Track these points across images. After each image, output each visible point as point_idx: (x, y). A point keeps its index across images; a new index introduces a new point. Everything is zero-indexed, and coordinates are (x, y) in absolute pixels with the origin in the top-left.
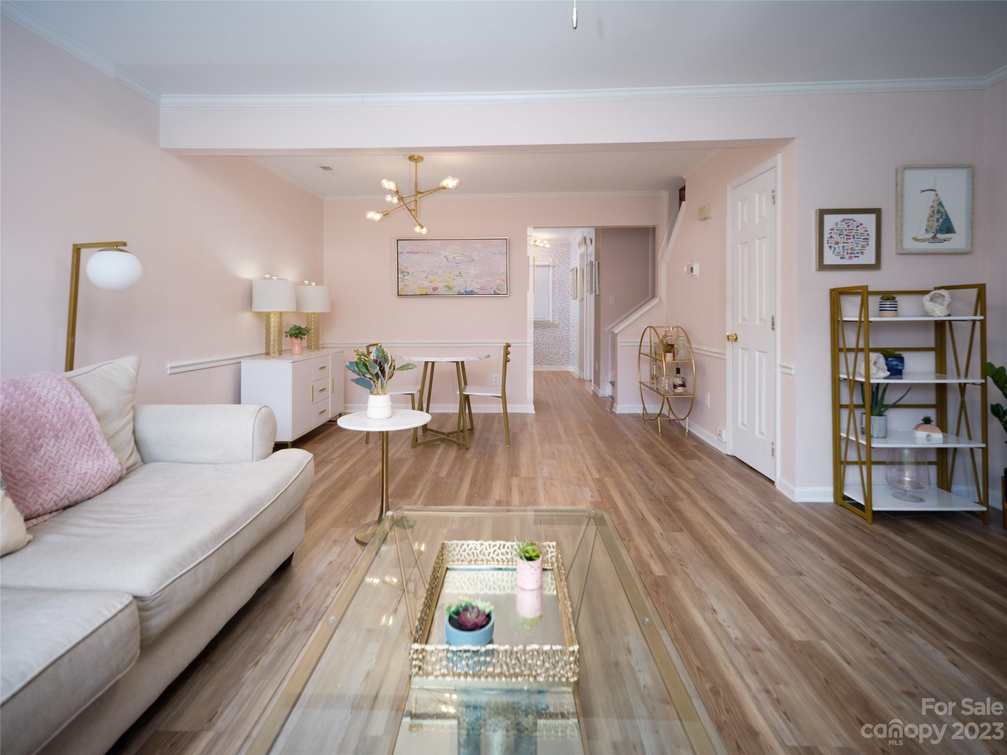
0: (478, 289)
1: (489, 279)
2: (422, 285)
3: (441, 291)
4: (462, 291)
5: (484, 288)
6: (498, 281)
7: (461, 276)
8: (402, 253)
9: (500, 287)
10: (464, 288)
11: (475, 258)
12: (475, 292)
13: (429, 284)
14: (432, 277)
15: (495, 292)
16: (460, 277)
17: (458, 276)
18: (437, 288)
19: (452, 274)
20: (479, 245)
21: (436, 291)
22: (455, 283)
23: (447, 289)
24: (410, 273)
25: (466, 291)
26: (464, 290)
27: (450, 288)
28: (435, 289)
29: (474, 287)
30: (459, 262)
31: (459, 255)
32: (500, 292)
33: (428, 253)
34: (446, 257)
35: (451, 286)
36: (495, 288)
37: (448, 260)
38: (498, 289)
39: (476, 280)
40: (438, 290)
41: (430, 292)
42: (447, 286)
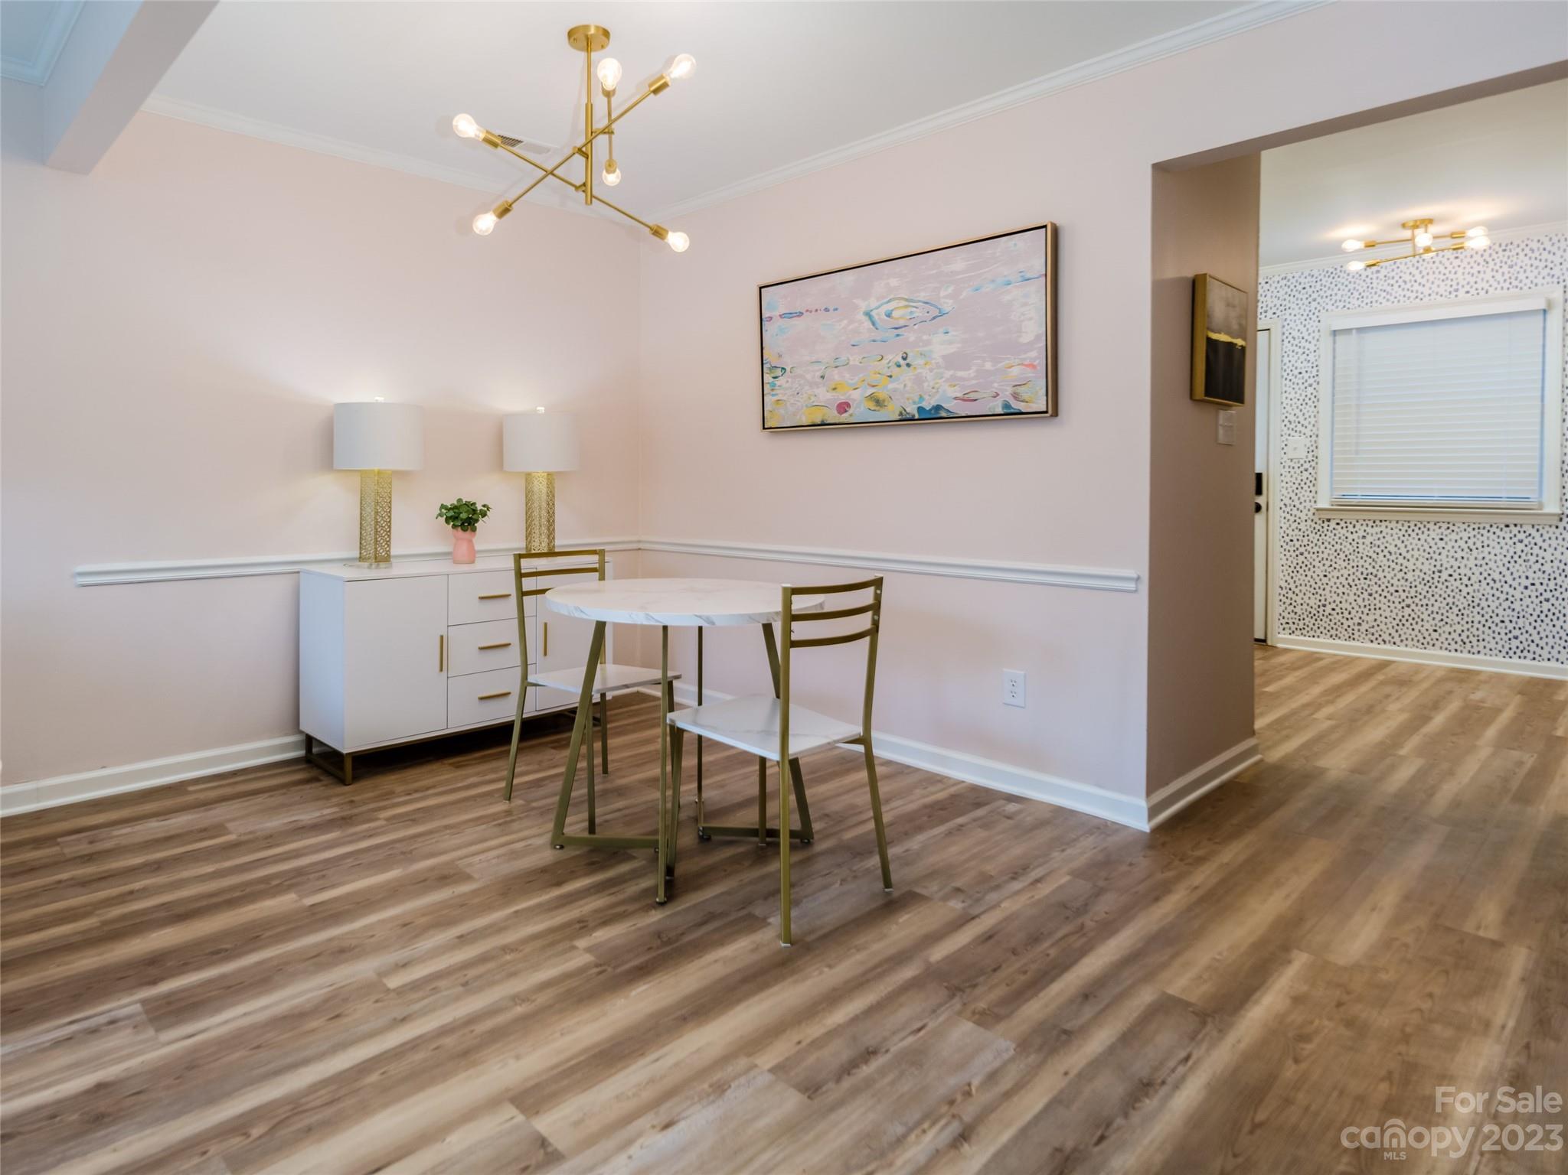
0: (956, 398)
1: (988, 366)
2: (813, 399)
3: (860, 411)
4: (912, 410)
5: (972, 396)
6: (1015, 371)
7: (908, 365)
8: (771, 318)
9: (1020, 390)
10: (917, 400)
11: (947, 305)
12: (948, 411)
13: (830, 395)
14: (836, 376)
15: (1007, 405)
16: (904, 367)
17: (899, 366)
18: (848, 405)
19: (884, 362)
20: (958, 261)
21: (846, 411)
22: (891, 386)
23: (872, 405)
24: (788, 369)
25: (920, 409)
26: (916, 406)
27: (879, 403)
28: (843, 407)
29: (947, 396)
30: (902, 323)
31: (904, 303)
32: (1023, 407)
33: (827, 310)
34: (868, 314)
35: (881, 396)
36: (1006, 395)
37: (873, 324)
38: (1016, 396)
39: (948, 374)
40: (851, 411)
41: (833, 416)
42: (871, 397)
